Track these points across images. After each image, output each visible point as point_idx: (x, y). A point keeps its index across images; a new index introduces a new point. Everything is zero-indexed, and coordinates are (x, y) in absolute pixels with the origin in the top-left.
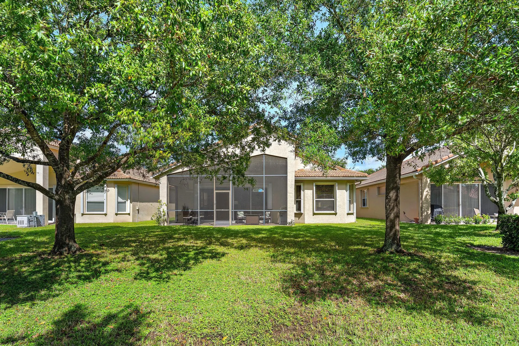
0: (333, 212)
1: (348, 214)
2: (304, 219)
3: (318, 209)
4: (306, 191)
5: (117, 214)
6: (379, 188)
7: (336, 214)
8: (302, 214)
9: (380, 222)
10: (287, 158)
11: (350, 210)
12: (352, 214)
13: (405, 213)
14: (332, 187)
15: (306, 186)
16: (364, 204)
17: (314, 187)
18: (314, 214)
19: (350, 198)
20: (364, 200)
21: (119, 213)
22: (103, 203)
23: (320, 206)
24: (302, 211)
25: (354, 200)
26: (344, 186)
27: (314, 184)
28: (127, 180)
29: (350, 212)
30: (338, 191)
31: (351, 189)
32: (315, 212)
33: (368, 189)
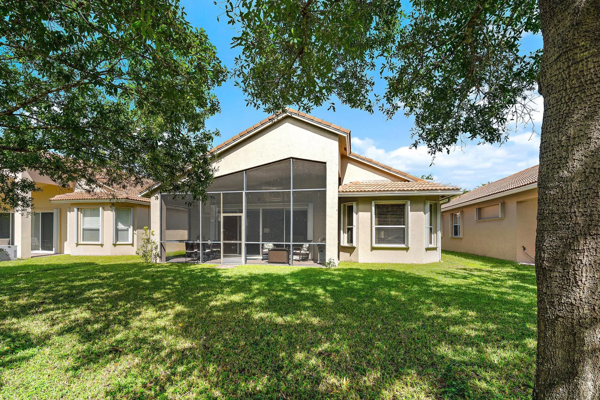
0: (403, 246)
1: (427, 249)
2: (357, 255)
3: (379, 240)
4: (361, 214)
5: (115, 245)
6: (480, 210)
7: (407, 249)
8: (354, 248)
9: (481, 263)
10: (325, 163)
11: (431, 243)
12: (435, 249)
13: (524, 249)
14: (402, 207)
15: (360, 207)
16: (456, 233)
17: (373, 208)
18: (373, 249)
19: (431, 224)
20: (456, 227)
21: (118, 243)
22: (99, 230)
23: (383, 237)
24: (354, 244)
25: (439, 228)
26: (421, 206)
27: (373, 203)
28: (123, 201)
29: (431, 246)
30: (410, 214)
31: (434, 210)
32: (375, 245)
33: (462, 212)
